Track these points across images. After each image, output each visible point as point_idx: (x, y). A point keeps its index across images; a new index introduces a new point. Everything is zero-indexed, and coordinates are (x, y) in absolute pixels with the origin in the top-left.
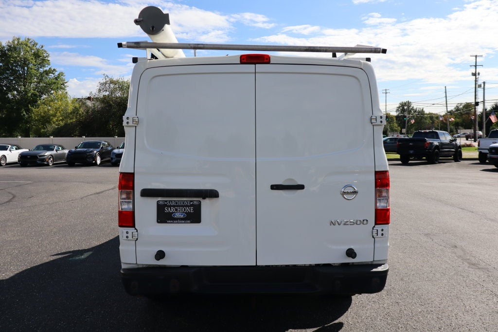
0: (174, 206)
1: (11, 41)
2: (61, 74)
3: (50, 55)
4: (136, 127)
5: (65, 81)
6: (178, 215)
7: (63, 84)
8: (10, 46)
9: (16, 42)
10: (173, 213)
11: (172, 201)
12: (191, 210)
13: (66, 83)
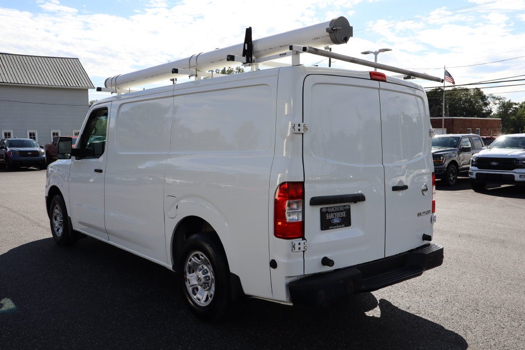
0: (333, 212)
4: (303, 134)
6: (336, 221)
10: (331, 219)
11: (331, 207)
12: (344, 214)
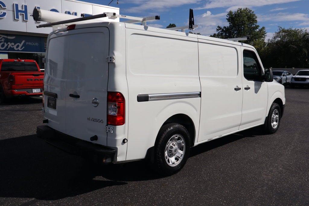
0: (51, 100)
1: (236, 12)
2: (263, 28)
3: (257, 17)
5: (265, 33)
6: (52, 105)
7: (264, 35)
8: (236, 14)
9: (239, 12)
10: (50, 103)
11: (50, 97)
12: (54, 102)
13: (266, 33)
